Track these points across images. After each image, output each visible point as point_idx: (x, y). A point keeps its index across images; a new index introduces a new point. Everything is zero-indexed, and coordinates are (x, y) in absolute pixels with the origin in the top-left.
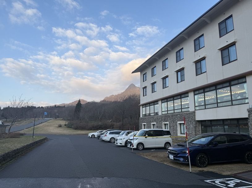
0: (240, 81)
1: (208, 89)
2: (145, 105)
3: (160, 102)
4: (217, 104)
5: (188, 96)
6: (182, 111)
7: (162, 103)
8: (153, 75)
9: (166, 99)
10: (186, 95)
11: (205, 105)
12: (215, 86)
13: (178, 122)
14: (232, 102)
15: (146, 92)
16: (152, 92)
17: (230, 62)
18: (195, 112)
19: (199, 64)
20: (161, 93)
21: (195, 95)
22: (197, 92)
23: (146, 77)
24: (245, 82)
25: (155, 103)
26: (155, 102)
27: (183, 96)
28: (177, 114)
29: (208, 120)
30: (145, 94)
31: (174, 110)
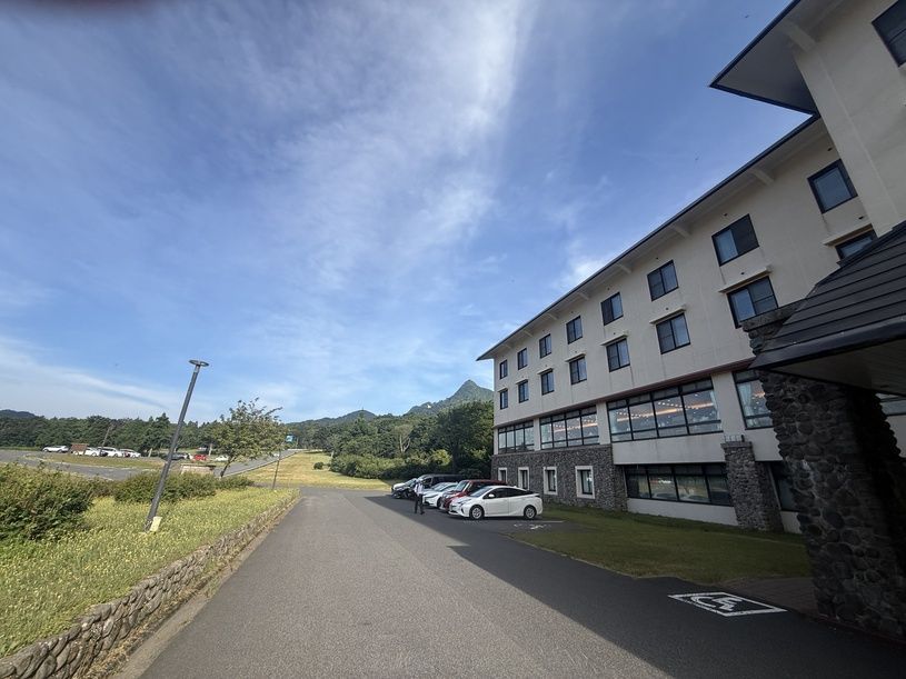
0: (701, 385)
1: (635, 400)
2: (504, 428)
3: (536, 424)
4: (658, 430)
5: (595, 413)
6: (583, 444)
7: (541, 424)
8: (521, 365)
9: (549, 418)
10: (592, 410)
11: (632, 432)
12: (651, 394)
13: (577, 468)
14: (686, 428)
15: (506, 399)
16: (520, 402)
17: (676, 348)
18: (610, 447)
19: (614, 349)
20: (538, 404)
21: (608, 410)
22: (613, 405)
23: (506, 369)
24: (712, 388)
25: (527, 425)
26: (525, 423)
27: (584, 412)
28: (573, 449)
29: (640, 465)
30: (504, 405)
31: (567, 440)
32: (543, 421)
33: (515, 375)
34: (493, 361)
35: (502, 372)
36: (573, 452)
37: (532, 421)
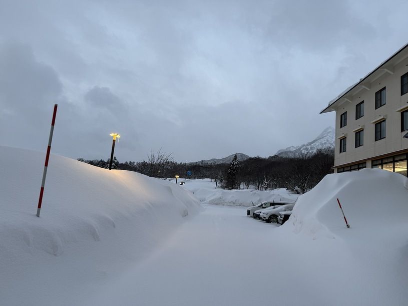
2: (342, 168)
3: (369, 164)
7: (373, 166)
8: (359, 115)
9: (380, 160)
15: (345, 145)
16: (356, 147)
20: (371, 148)
23: (346, 119)
26: (360, 165)
30: (343, 148)
32: (375, 163)
33: (353, 125)
34: (334, 113)
35: (343, 121)
37: (365, 163)
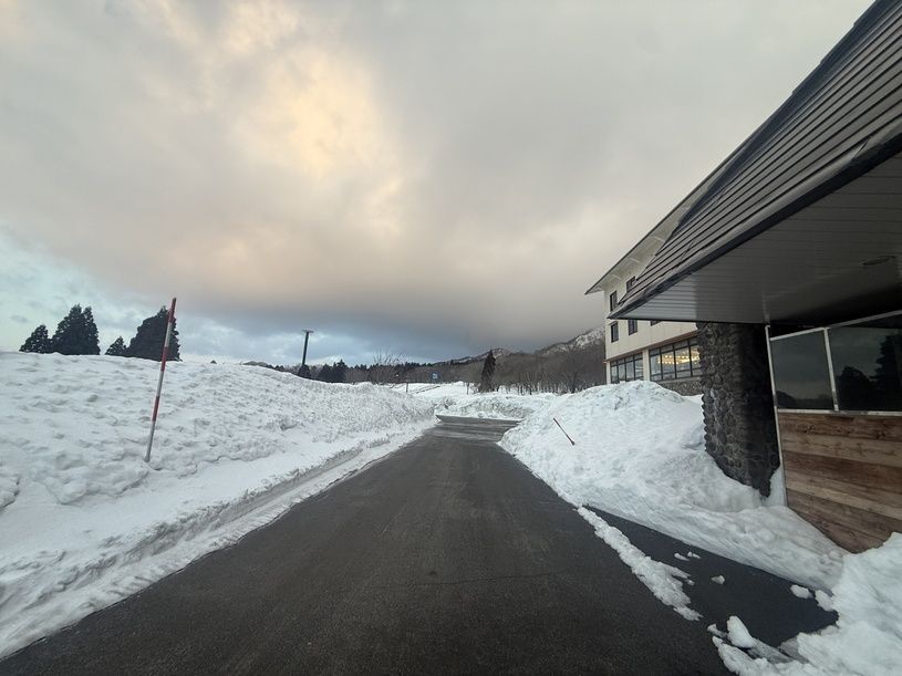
2: (617, 361)
3: (646, 356)
6: (692, 376)
7: (650, 356)
9: (659, 349)
15: (617, 332)
16: (630, 334)
20: (647, 334)
23: (616, 300)
25: (637, 357)
26: (635, 356)
28: (680, 381)
30: (614, 338)
31: (676, 372)
32: (652, 353)
34: (603, 292)
35: (613, 302)
36: (681, 383)
37: (642, 352)
